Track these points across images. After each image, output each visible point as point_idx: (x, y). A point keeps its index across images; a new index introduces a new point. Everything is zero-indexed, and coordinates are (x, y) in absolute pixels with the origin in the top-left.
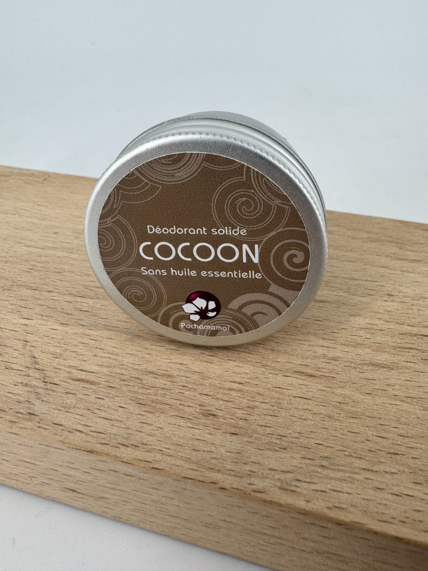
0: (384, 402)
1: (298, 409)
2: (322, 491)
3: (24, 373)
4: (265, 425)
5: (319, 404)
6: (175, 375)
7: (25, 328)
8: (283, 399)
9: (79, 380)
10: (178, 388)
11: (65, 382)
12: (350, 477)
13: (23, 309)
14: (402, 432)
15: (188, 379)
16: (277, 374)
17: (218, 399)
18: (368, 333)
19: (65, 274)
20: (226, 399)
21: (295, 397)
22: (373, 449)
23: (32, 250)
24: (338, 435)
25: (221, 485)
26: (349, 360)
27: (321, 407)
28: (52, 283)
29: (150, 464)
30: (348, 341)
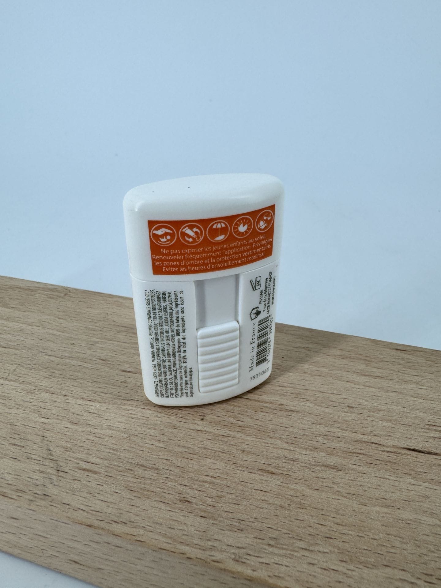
0: (328, 496)
1: (257, 499)
3: (41, 462)
4: (229, 511)
5: (275, 496)
6: (161, 468)
7: (43, 425)
9: (84, 470)
10: (163, 479)
11: (74, 471)
16: (244, 471)
20: (200, 489)
21: (256, 490)
22: (313, 534)
26: (305, 461)
27: (276, 499)
30: (307, 445)
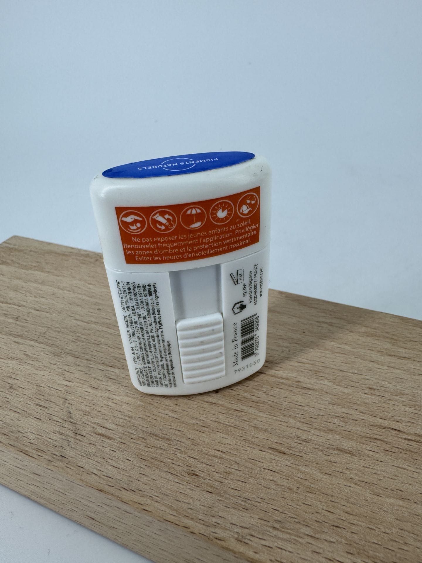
2: (269, 547)
8: (255, 470)
12: (295, 540)
13: (67, 373)
14: (348, 510)
15: (183, 444)
17: (202, 462)
18: (342, 421)
19: (101, 346)
23: (79, 323)
24: (293, 505)
25: (191, 530)
28: (90, 353)
29: (142, 506)
